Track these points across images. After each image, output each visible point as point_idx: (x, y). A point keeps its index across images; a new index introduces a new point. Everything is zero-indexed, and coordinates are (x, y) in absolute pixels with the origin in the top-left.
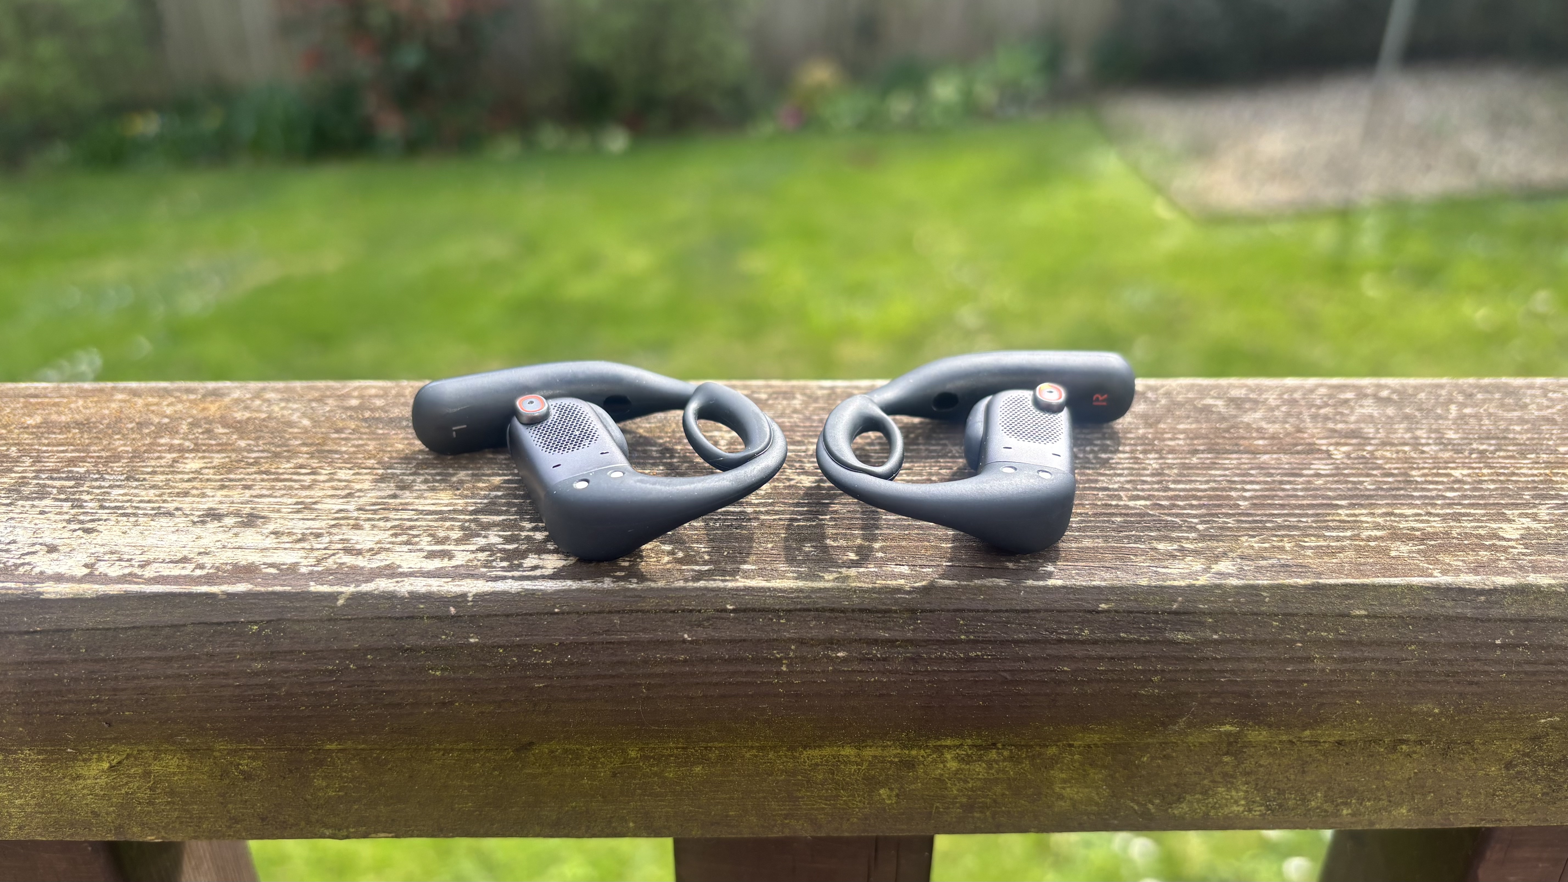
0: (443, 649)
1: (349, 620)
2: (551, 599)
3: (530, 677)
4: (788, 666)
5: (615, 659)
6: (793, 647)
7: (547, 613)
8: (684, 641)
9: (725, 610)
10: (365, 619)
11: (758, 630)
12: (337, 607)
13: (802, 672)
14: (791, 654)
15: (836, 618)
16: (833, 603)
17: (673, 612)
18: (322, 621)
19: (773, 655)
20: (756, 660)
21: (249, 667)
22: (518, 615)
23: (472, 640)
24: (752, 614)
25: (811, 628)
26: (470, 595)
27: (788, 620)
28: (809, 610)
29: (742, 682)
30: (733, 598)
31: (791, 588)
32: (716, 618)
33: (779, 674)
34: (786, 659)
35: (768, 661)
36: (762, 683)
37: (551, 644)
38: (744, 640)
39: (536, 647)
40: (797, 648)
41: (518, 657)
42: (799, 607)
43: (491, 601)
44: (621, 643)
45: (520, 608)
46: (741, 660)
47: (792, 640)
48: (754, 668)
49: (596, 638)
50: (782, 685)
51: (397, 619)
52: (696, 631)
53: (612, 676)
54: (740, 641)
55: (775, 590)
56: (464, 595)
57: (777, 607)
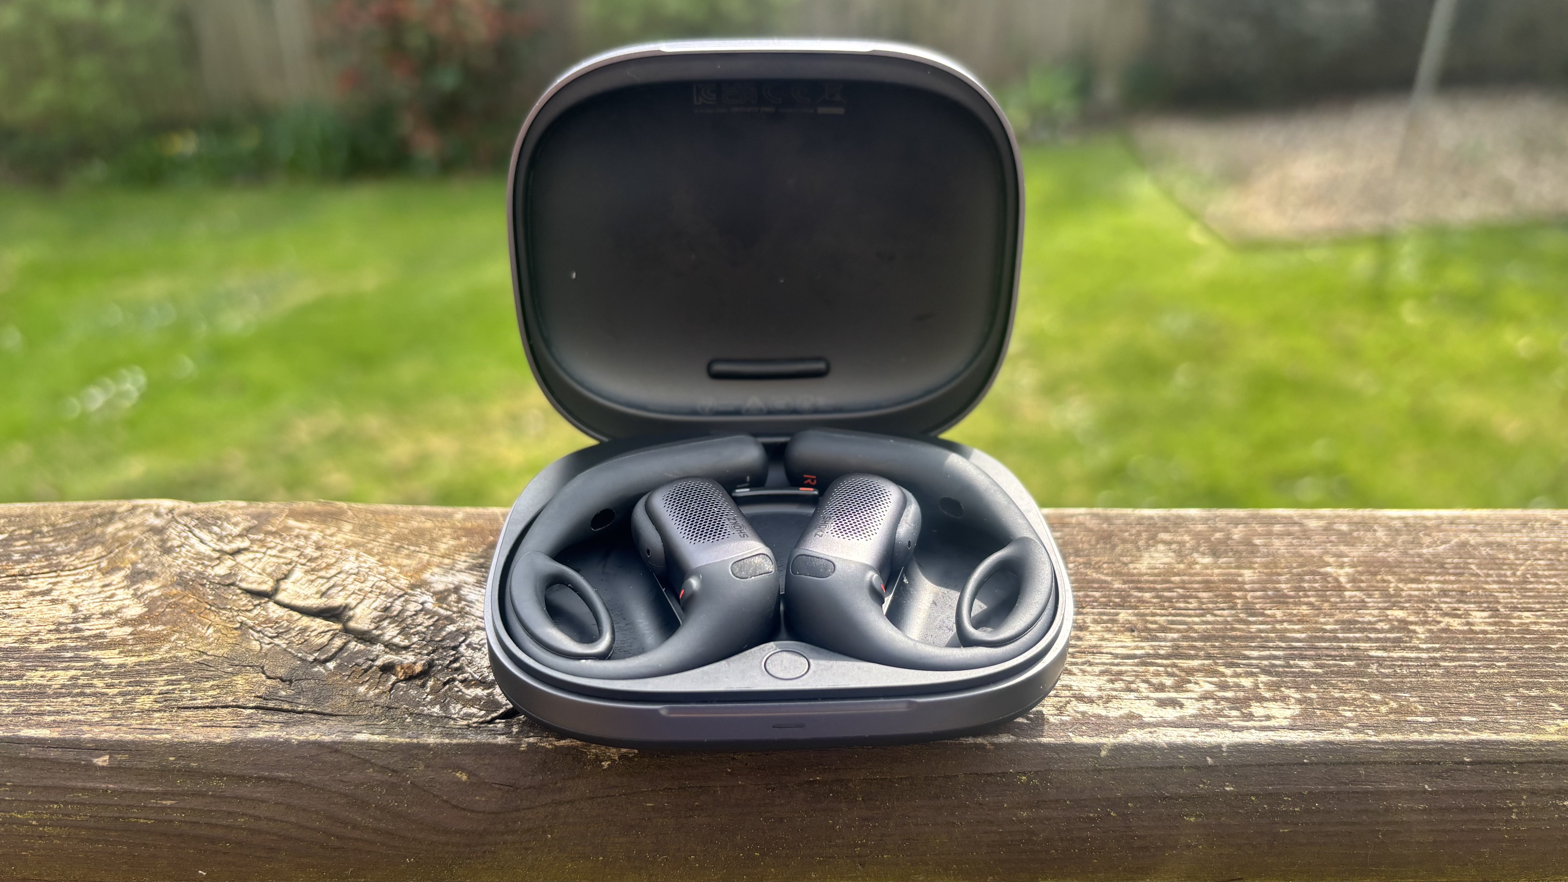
0: (1200, 796)
1: (1112, 770)
2: (1299, 750)
3: (1277, 823)
4: (1517, 814)
5: (1359, 808)
6: (1525, 797)
7: (1296, 764)
8: (1425, 791)
9: (1463, 763)
10: (1128, 770)
11: (1493, 782)
12: (1100, 758)
13: (1531, 820)
14: (1523, 803)
15: (1564, 769)
16: (1562, 755)
17: (1414, 764)
18: (1086, 771)
19: (1506, 804)
20: (1490, 810)
21: (1015, 815)
22: (1270, 765)
23: (1228, 789)
24: (1487, 766)
25: (1541, 778)
26: (1224, 746)
27: (1521, 772)
28: (1540, 762)
29: (1473, 829)
30: (1470, 751)
31: (1522, 742)
32: (1454, 770)
33: (1508, 822)
34: (1517, 807)
35: (1501, 809)
36: (1492, 829)
37: (1301, 793)
38: (1481, 791)
39: (1286, 795)
40: (1528, 798)
41: (1268, 804)
42: (1531, 759)
43: (1244, 752)
44: (1366, 792)
45: (1272, 759)
46: (1477, 809)
47: (1524, 791)
48: (1489, 816)
49: (1343, 788)
50: (1507, 832)
51: (1158, 768)
52: (1436, 782)
53: (1353, 823)
54: (1477, 791)
55: (1507, 743)
56: (1219, 747)
57: (1511, 760)
